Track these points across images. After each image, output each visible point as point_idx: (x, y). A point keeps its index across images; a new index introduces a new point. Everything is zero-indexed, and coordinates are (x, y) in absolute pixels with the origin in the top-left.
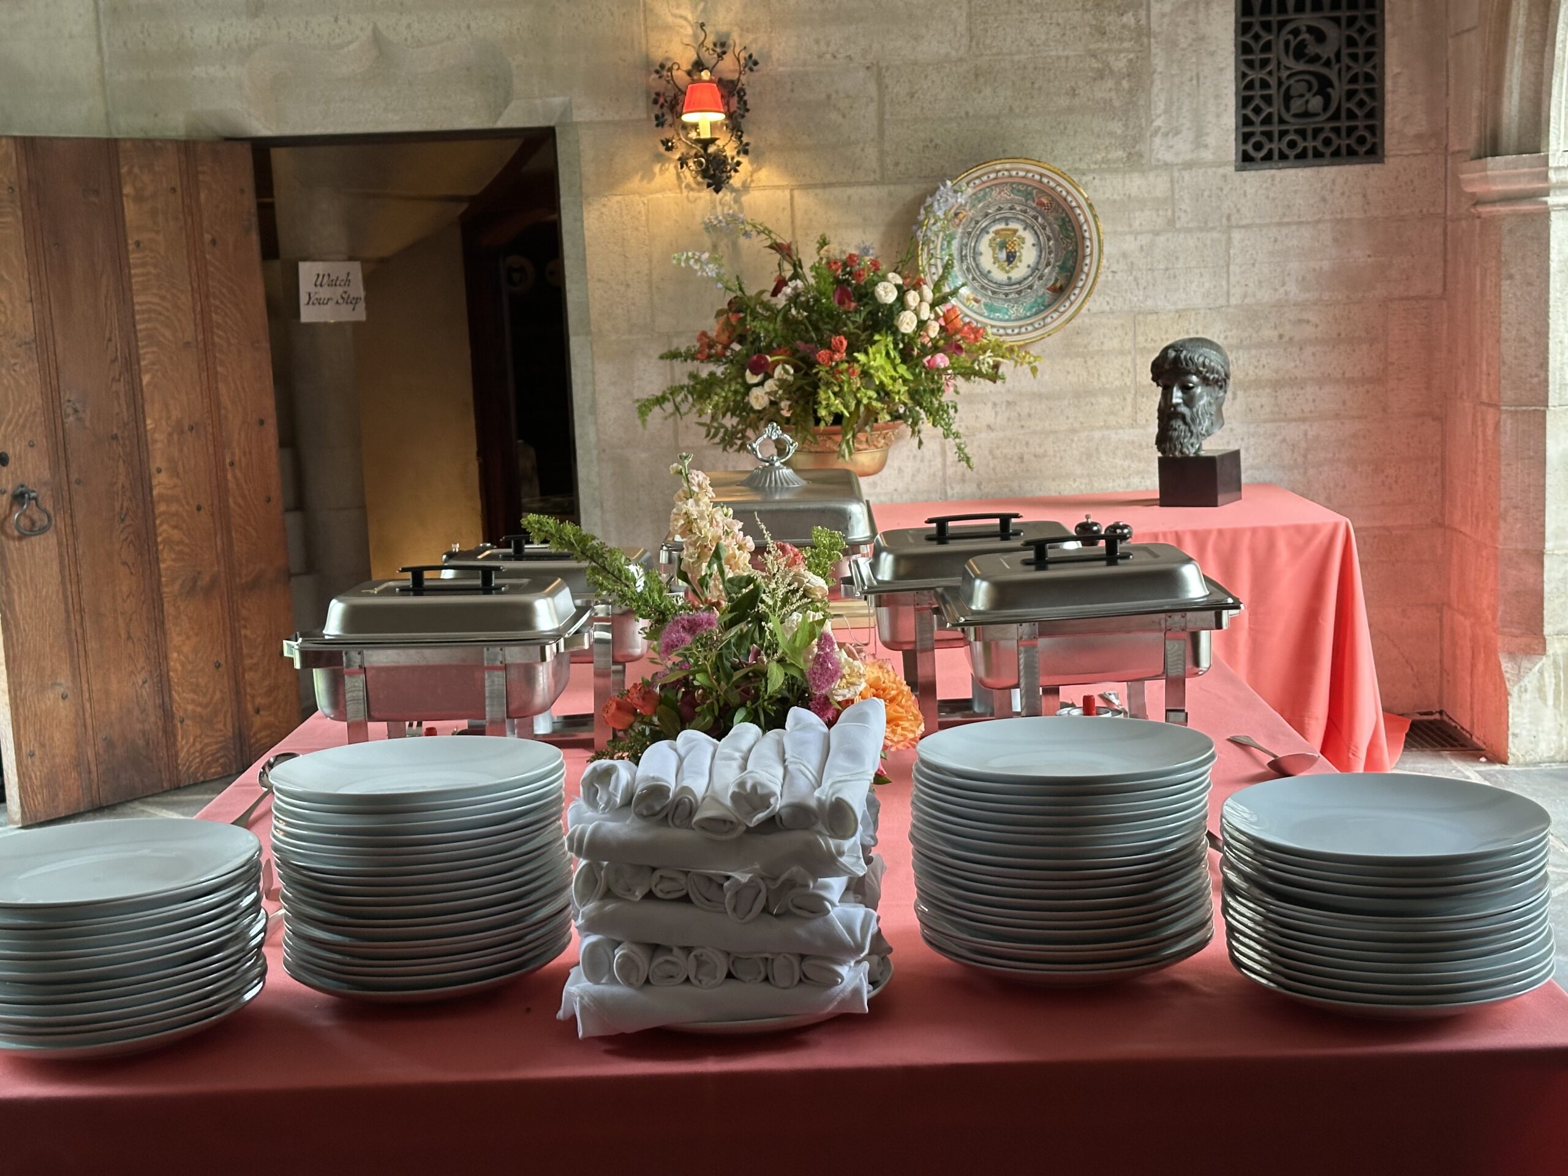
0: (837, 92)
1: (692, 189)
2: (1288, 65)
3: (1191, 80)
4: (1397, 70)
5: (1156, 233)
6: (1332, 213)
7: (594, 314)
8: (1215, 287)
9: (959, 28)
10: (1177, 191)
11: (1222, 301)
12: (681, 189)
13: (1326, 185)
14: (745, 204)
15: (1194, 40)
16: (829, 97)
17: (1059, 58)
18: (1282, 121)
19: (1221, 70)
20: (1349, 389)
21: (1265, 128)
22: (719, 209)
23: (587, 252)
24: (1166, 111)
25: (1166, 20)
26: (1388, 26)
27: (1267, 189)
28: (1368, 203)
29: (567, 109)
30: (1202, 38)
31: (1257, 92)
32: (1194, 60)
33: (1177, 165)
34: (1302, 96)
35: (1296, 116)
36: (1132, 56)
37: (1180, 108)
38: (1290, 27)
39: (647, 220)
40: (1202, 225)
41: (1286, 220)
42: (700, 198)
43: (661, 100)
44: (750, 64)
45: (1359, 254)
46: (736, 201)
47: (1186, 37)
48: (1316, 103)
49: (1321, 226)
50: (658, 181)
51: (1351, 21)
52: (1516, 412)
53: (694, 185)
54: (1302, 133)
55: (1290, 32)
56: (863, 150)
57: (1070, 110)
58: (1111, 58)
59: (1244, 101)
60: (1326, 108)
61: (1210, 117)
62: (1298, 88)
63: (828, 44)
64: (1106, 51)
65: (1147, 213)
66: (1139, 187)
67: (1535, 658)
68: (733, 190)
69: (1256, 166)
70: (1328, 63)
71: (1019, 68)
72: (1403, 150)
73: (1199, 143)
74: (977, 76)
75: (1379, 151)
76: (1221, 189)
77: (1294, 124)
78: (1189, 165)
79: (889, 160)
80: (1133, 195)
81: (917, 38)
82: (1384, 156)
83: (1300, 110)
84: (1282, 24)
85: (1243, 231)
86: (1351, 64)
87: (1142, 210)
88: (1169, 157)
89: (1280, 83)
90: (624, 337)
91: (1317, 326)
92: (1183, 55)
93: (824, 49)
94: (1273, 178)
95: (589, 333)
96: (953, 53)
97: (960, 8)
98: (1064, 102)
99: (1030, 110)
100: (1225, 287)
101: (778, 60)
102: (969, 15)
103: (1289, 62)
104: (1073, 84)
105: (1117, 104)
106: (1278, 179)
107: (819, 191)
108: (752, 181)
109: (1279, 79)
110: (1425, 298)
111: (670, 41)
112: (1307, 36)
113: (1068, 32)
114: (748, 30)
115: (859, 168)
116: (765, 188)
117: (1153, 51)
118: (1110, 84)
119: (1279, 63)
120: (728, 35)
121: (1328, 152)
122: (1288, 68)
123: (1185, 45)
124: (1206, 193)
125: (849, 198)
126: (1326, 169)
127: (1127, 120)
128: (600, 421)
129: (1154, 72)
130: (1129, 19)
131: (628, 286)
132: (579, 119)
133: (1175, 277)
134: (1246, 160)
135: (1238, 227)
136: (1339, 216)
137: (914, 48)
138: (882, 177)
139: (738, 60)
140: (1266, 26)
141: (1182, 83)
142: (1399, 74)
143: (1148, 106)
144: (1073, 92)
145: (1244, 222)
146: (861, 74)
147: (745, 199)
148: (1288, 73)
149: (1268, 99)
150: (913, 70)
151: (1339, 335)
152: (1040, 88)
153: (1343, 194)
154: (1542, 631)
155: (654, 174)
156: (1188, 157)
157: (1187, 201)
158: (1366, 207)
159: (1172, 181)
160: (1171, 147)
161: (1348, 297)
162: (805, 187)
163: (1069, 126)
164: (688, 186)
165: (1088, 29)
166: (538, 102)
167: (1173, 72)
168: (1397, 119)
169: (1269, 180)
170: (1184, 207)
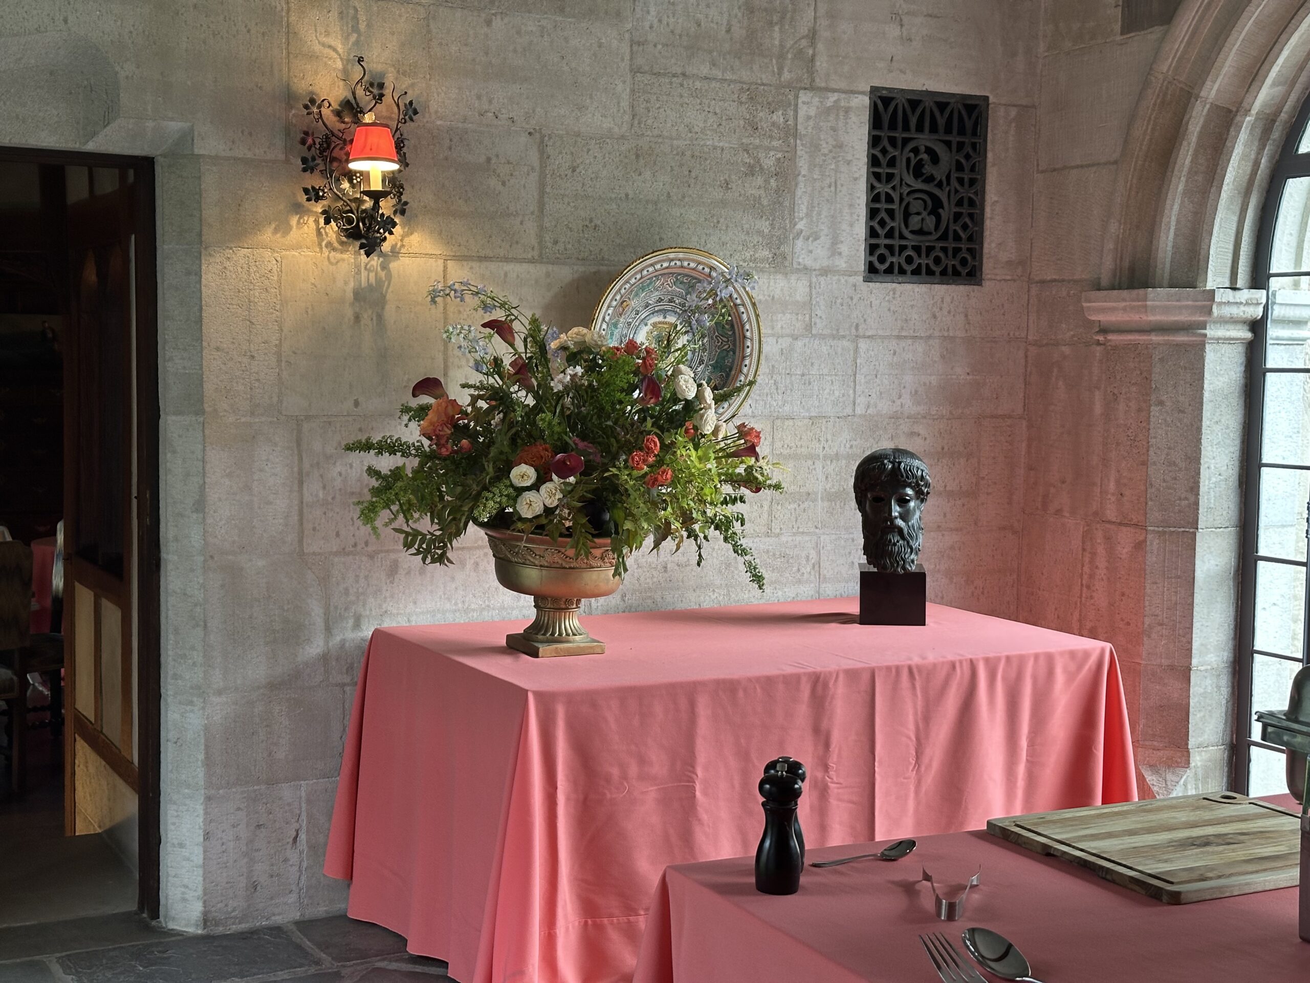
0: (497, 156)
1: (334, 249)
2: (909, 182)
3: (830, 186)
4: (995, 199)
5: (795, 338)
6: (940, 331)
7: (209, 388)
8: (843, 396)
9: (622, 104)
10: (814, 296)
11: (849, 411)
12: (321, 248)
13: (936, 302)
14: (394, 273)
15: (834, 147)
16: (489, 160)
17: (715, 148)
18: (902, 237)
19: (856, 179)
20: (949, 501)
21: (888, 242)
22: (364, 274)
23: (204, 314)
24: (808, 215)
25: (811, 123)
26: (990, 155)
27: (889, 301)
28: (969, 323)
29: (187, 137)
30: (840, 146)
31: (883, 205)
32: (833, 166)
33: (815, 270)
34: (918, 214)
35: (912, 232)
36: (779, 155)
37: (819, 214)
38: (911, 145)
39: (279, 281)
40: (834, 332)
41: (904, 334)
42: (343, 260)
43: (310, 141)
44: (410, 112)
45: (960, 372)
46: (384, 267)
47: (827, 143)
48: (930, 222)
49: (931, 342)
50: (295, 235)
51: (961, 145)
52: (1164, 533)
53: (336, 245)
54: (917, 249)
55: (911, 151)
56: (521, 223)
57: (723, 203)
58: (762, 155)
59: (872, 213)
60: (937, 227)
61: (844, 226)
62: (916, 206)
63: (490, 102)
64: (757, 147)
65: (788, 316)
66: (782, 290)
67: (1180, 771)
68: (382, 254)
69: (880, 279)
70: (940, 185)
71: (677, 154)
72: (996, 275)
73: (834, 252)
74: (637, 156)
75: (978, 274)
76: (852, 299)
77: (912, 240)
78: (825, 272)
79: (547, 238)
80: (776, 296)
81: (581, 108)
82: (981, 280)
83: (916, 228)
84: (906, 141)
85: (868, 341)
86: (958, 188)
87: (784, 313)
88: (809, 262)
89: (901, 200)
90: (243, 420)
91: (925, 439)
92: (824, 161)
93: (486, 107)
94: (894, 290)
95: (201, 412)
96: (616, 129)
97: (624, 82)
98: (718, 194)
99: (686, 199)
100: (852, 396)
101: (436, 112)
102: (633, 91)
103: (909, 179)
104: (726, 177)
105: (765, 202)
106: (898, 293)
107: (475, 265)
108: (403, 246)
109: (901, 194)
110: (1010, 417)
111: (316, 73)
112: (925, 156)
113: (724, 123)
114: (404, 74)
115: (517, 243)
116: (415, 255)
117: (799, 153)
118: (760, 181)
119: (902, 180)
120: (383, 75)
121: (937, 270)
122: (909, 186)
123: (826, 151)
124: (839, 301)
125: (506, 275)
126: (937, 287)
127: (773, 220)
128: (209, 521)
129: (799, 175)
130: (778, 117)
131: (253, 357)
132: (202, 152)
133: (810, 384)
134: (872, 270)
135: (864, 337)
136: (946, 334)
137: (577, 119)
138: (540, 255)
139: (398, 105)
140: (893, 141)
141: (822, 189)
142: (996, 202)
143: (792, 210)
144: (727, 185)
145: (870, 333)
146: (524, 139)
147: (394, 265)
148: (909, 190)
149: (891, 213)
150: (576, 141)
151: (943, 449)
152: (696, 178)
153: (949, 312)
154: (1187, 744)
155: (291, 228)
156: (825, 263)
157: (823, 307)
158: (967, 326)
159: (810, 286)
160: (811, 252)
161: (951, 413)
162: (461, 258)
163: (722, 220)
164: (329, 245)
165: (742, 123)
166: (150, 124)
167: (815, 177)
168: (993, 245)
169: (891, 293)
170: (819, 313)
